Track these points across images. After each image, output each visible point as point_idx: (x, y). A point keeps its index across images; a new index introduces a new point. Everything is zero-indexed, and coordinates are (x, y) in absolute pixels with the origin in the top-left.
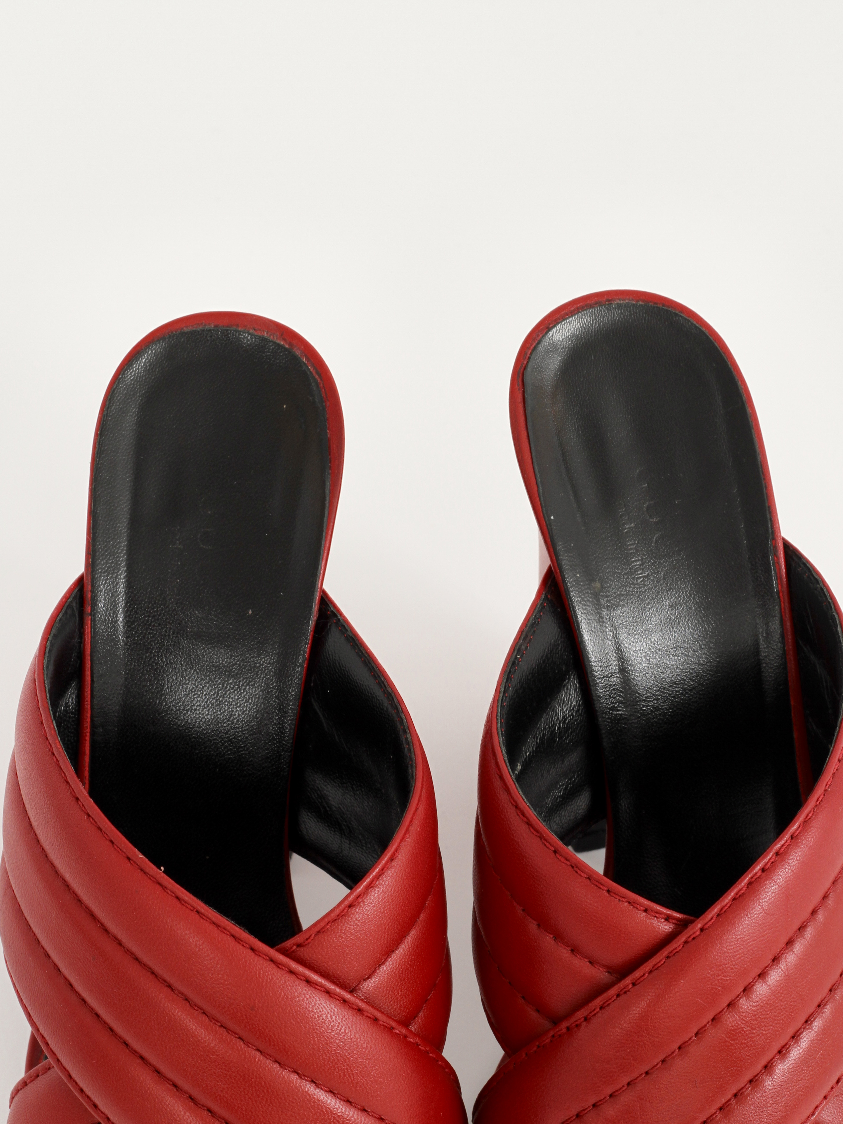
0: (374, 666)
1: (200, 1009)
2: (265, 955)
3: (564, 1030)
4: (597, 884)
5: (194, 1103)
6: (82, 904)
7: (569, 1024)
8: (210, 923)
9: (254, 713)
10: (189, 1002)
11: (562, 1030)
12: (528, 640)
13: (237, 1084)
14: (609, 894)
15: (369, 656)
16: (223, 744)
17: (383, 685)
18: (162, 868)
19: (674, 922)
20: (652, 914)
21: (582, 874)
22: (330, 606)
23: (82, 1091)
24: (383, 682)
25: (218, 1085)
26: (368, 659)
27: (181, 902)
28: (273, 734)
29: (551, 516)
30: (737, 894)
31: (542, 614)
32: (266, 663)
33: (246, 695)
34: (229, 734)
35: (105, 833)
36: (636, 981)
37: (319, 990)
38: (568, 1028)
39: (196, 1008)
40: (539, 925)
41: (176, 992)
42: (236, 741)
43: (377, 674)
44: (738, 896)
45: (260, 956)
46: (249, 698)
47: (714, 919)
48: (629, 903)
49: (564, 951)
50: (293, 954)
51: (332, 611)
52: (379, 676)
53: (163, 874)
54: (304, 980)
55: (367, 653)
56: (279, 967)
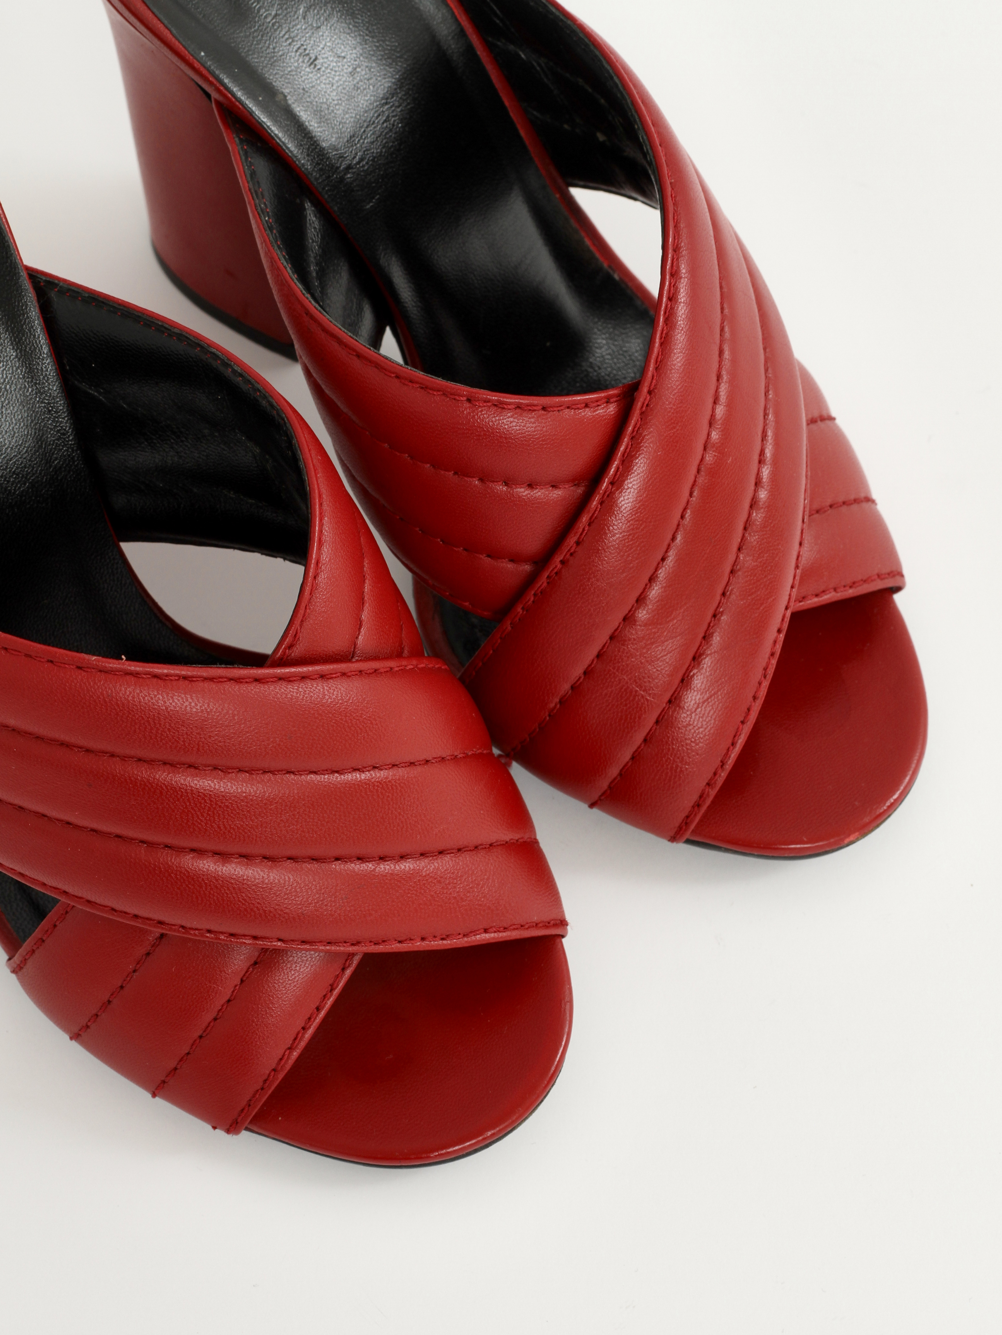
0: (140, 314)
1: (235, 769)
2: (271, 678)
3: (559, 566)
4: (530, 408)
5: (272, 861)
6: (43, 739)
7: (562, 558)
8: (203, 681)
9: (24, 431)
10: (220, 769)
11: (556, 567)
12: (260, 196)
13: (309, 816)
14: (545, 411)
15: (125, 306)
16: (8, 482)
17: (163, 329)
18: (123, 657)
19: (615, 399)
20: (594, 405)
21: (509, 407)
22: (39, 276)
23: (136, 916)
24: (162, 326)
25: (291, 830)
26: (126, 311)
27: (161, 679)
28: (54, 441)
29: (200, 53)
30: (661, 338)
31: (250, 159)
32: (9, 374)
33: (6, 418)
34: (10, 468)
35: (36, 657)
36: (614, 478)
37: (336, 677)
38: (562, 562)
39: (230, 771)
40: (507, 484)
41: (201, 768)
42: (21, 471)
43: (148, 321)
44: (663, 339)
45: (268, 682)
46: (11, 419)
47: (655, 374)
48: (568, 408)
49: (522, 490)
50: (289, 658)
51: (46, 281)
52: (153, 322)
53: (127, 663)
54: (319, 678)
55: (120, 305)
56: (290, 681)
